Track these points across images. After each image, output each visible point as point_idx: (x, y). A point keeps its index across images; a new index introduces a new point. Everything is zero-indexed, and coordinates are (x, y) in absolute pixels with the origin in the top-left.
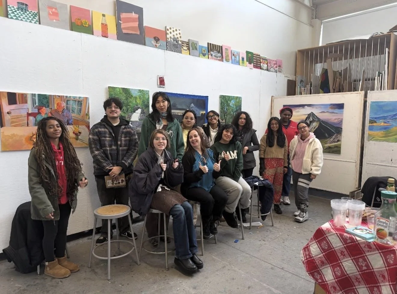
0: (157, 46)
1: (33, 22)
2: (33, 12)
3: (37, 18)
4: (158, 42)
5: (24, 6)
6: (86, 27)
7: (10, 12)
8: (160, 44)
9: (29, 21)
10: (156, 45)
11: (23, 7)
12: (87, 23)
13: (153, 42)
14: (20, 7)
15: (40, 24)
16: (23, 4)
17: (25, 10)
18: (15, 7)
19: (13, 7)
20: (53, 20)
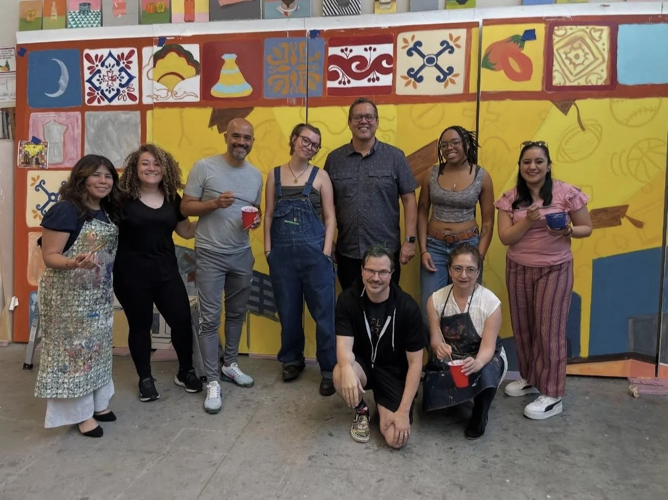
0: (289, 14)
1: (95, 25)
2: (96, 11)
3: (99, 19)
4: (290, 6)
5: (87, 7)
6: (161, 12)
7: (70, 20)
8: (295, 9)
9: (90, 25)
10: (286, 13)
11: (85, 9)
12: (163, 7)
13: (280, 7)
14: (81, 9)
15: (102, 25)
16: (85, 4)
17: (87, 11)
18: (77, 12)
19: (75, 12)
20: (118, 15)
